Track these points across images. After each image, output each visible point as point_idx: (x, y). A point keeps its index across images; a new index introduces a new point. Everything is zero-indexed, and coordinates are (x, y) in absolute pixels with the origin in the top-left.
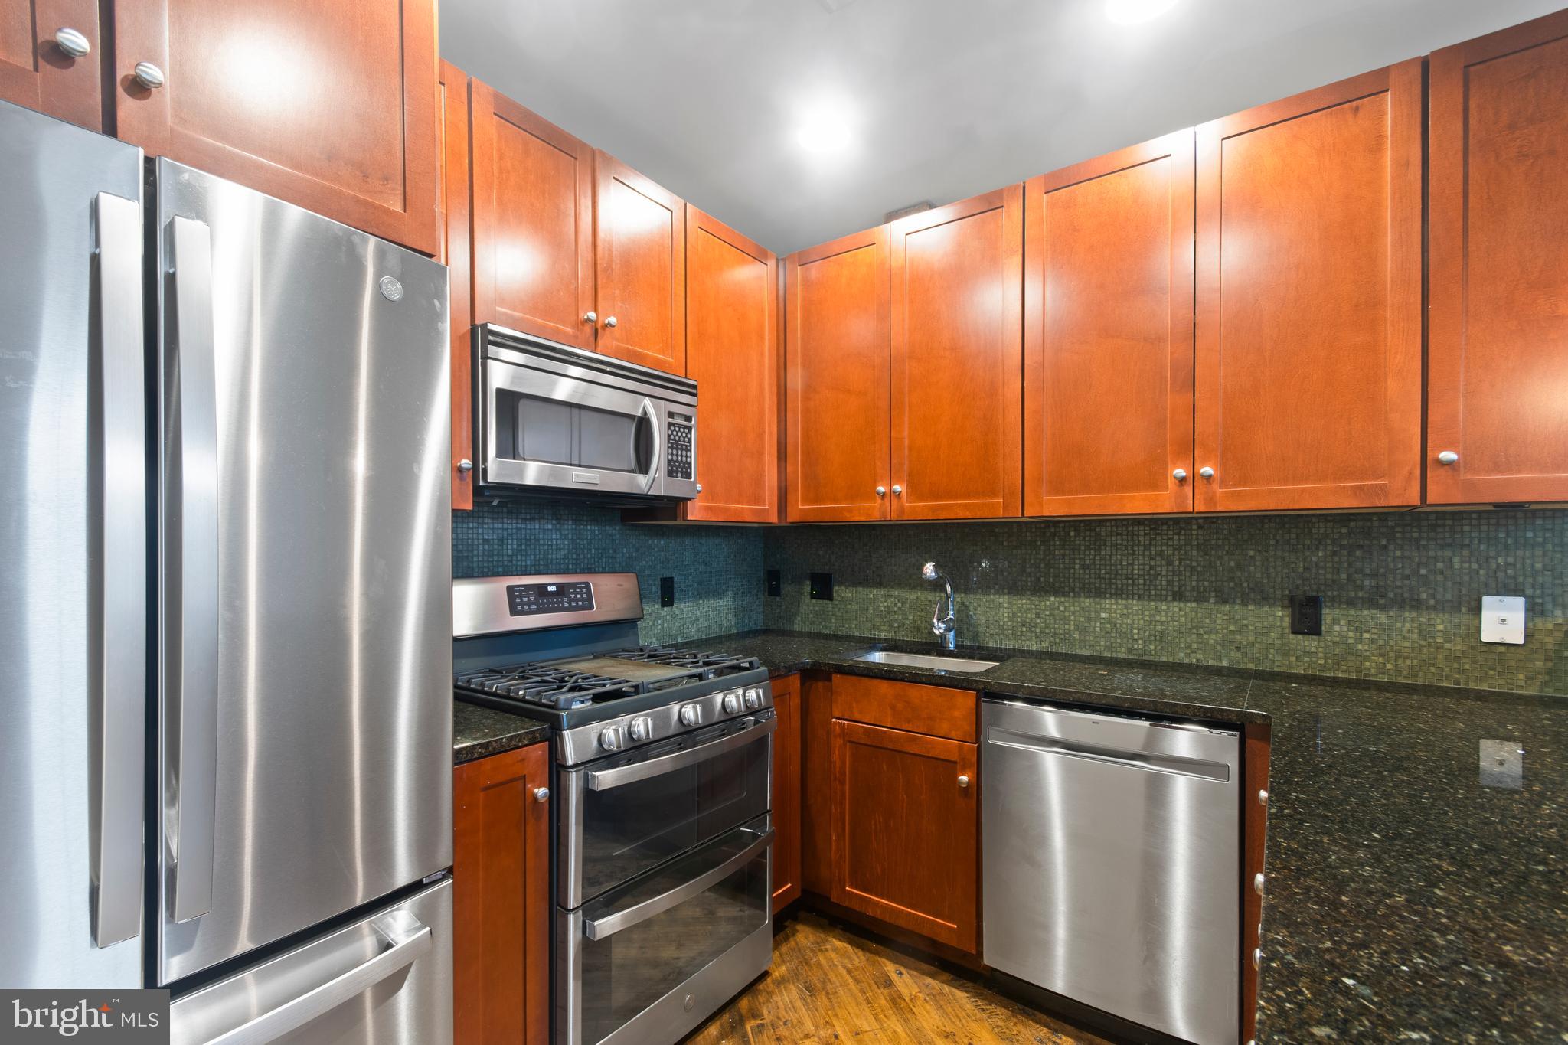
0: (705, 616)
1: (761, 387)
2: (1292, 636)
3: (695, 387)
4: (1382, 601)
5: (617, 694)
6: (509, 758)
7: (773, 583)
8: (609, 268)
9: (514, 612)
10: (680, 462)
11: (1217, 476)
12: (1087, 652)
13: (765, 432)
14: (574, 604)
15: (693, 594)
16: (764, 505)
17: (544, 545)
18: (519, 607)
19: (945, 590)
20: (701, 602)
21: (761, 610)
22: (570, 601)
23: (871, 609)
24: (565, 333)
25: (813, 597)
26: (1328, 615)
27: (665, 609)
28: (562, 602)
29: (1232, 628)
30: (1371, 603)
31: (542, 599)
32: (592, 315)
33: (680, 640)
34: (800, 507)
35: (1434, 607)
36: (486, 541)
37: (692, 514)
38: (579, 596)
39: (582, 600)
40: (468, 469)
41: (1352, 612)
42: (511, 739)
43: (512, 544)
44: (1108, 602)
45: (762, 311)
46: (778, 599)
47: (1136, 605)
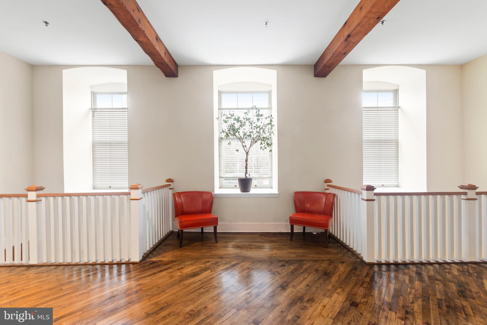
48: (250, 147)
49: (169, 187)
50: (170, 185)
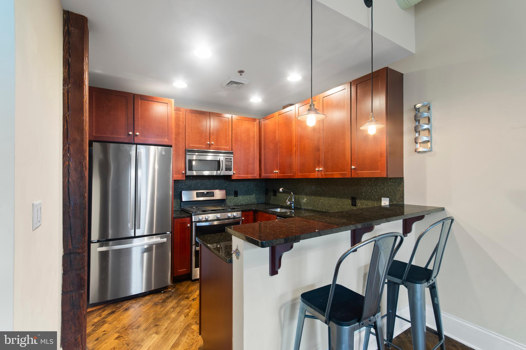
0: (247, 199)
1: (254, 149)
2: (352, 206)
3: (233, 152)
4: (366, 198)
5: (205, 211)
6: (183, 219)
7: (266, 192)
8: (213, 134)
9: (197, 197)
10: (229, 168)
11: (323, 170)
12: (319, 210)
13: (255, 159)
14: (210, 196)
15: (243, 194)
16: (255, 174)
17: (206, 184)
18: (198, 196)
19: (291, 194)
20: (246, 196)
21: (264, 198)
22: (209, 195)
23: (283, 199)
24: (203, 147)
25: (273, 195)
26: (358, 201)
27: (235, 197)
28: (207, 195)
29: (342, 204)
30: (364, 199)
31: (203, 195)
32: (209, 143)
33: (239, 204)
34: (263, 175)
35: (374, 200)
36: (194, 184)
37: (233, 178)
38: (211, 194)
39: (212, 195)
40: (184, 173)
41: (361, 201)
42: (184, 216)
43: (199, 185)
44: (322, 198)
45: (254, 132)
46: (267, 196)
47: (326, 199)
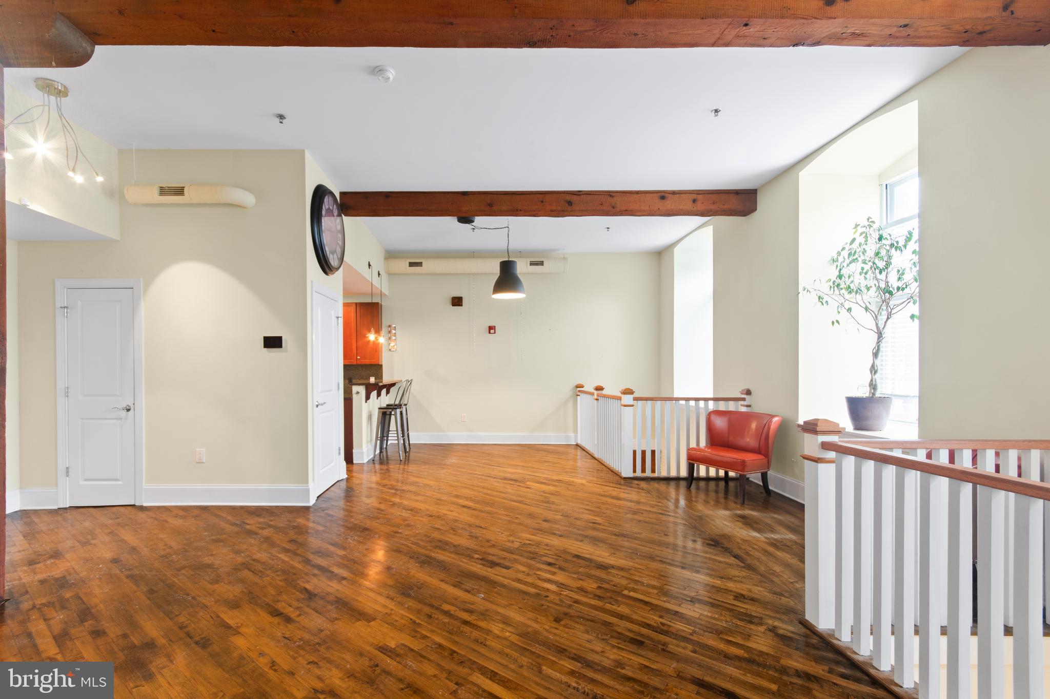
48: (888, 318)
49: (742, 403)
50: (744, 399)
